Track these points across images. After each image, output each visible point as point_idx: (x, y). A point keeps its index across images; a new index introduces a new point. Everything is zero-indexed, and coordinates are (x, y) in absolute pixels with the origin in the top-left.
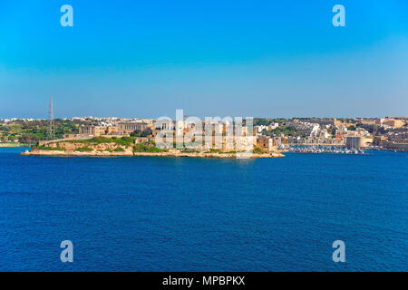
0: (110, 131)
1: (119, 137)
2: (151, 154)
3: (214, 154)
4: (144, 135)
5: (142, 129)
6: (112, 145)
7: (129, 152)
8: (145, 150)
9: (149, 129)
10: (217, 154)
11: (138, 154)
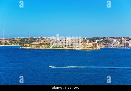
0: (46, 41)
6: (46, 46)
7: (51, 48)
10: (79, 49)
11: (54, 48)
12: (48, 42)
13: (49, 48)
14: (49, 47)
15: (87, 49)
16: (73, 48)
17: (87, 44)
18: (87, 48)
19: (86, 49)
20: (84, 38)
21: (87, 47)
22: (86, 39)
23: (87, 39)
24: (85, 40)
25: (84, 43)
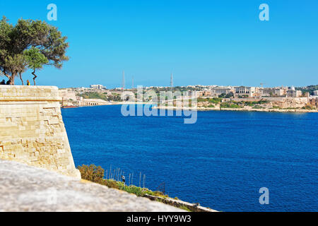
0: (206, 93)
1: (211, 98)
2: (232, 109)
3: (275, 110)
4: (228, 96)
5: (227, 93)
6: (207, 103)
7: (217, 107)
8: (228, 106)
9: (232, 93)
10: (278, 110)
11: (223, 109)
12: (210, 95)
13: (212, 109)
14: (213, 106)
15: (297, 110)
16: (264, 108)
17: (297, 99)
18: (297, 108)
19: (293, 110)
20: (289, 88)
21: (297, 106)
22: (293, 89)
23: (296, 88)
24: (292, 92)
25: (290, 98)
